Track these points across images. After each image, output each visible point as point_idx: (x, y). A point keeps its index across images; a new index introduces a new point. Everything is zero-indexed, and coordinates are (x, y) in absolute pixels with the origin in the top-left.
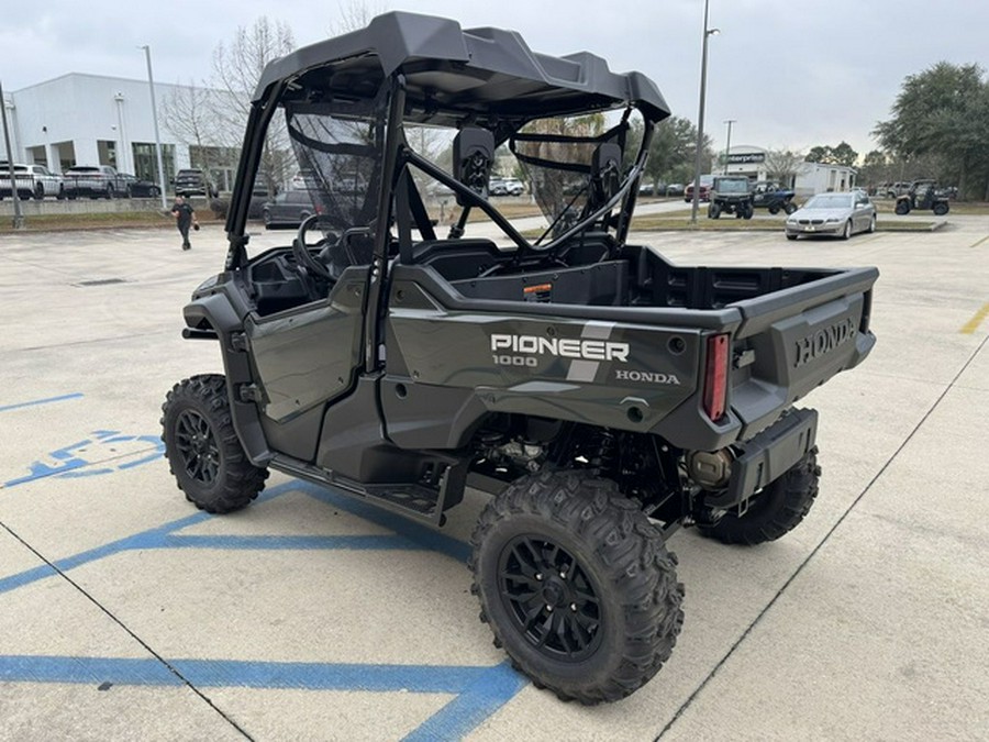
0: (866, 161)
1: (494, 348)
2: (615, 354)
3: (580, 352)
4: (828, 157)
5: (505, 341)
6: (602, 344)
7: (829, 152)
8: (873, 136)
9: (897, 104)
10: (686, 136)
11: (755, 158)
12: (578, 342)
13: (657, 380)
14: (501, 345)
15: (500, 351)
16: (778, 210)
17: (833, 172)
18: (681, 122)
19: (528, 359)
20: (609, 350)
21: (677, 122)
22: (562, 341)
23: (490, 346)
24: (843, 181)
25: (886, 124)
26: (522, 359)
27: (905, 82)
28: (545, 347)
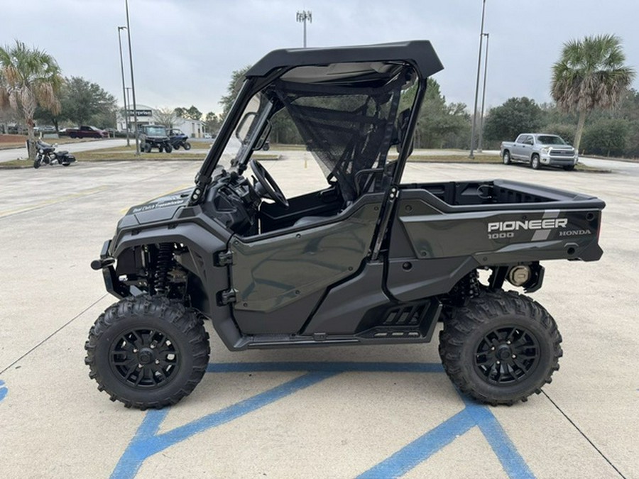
0: (207, 118)
1: (489, 230)
2: (560, 224)
3: (541, 226)
4: (186, 115)
5: (495, 226)
6: (553, 220)
7: (185, 112)
8: (220, 104)
9: (230, 87)
10: (97, 95)
11: (146, 113)
12: (540, 221)
13: (580, 233)
14: (493, 228)
15: (493, 232)
16: (179, 147)
17: (193, 124)
18: (92, 86)
19: (508, 234)
20: (557, 223)
21: (89, 85)
22: (531, 222)
23: (487, 229)
24: (199, 130)
25: (226, 98)
26: (505, 234)
27: (233, 74)
28: (520, 226)
